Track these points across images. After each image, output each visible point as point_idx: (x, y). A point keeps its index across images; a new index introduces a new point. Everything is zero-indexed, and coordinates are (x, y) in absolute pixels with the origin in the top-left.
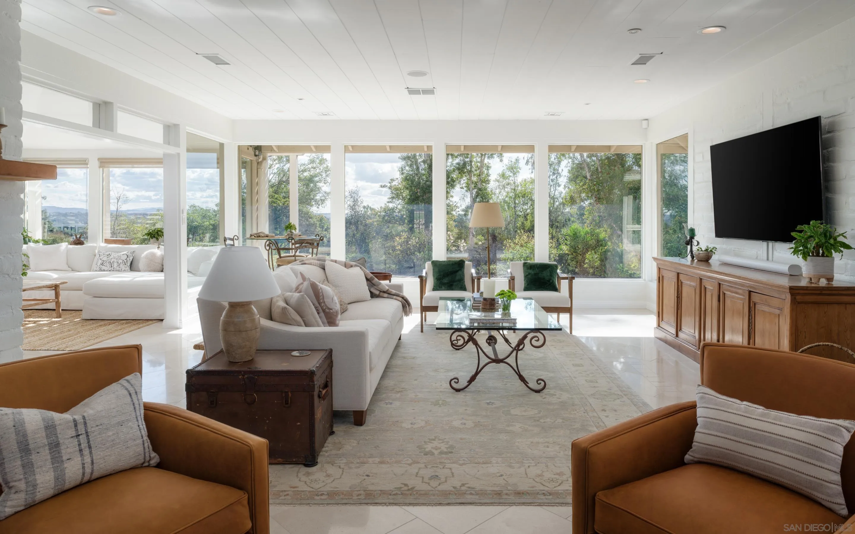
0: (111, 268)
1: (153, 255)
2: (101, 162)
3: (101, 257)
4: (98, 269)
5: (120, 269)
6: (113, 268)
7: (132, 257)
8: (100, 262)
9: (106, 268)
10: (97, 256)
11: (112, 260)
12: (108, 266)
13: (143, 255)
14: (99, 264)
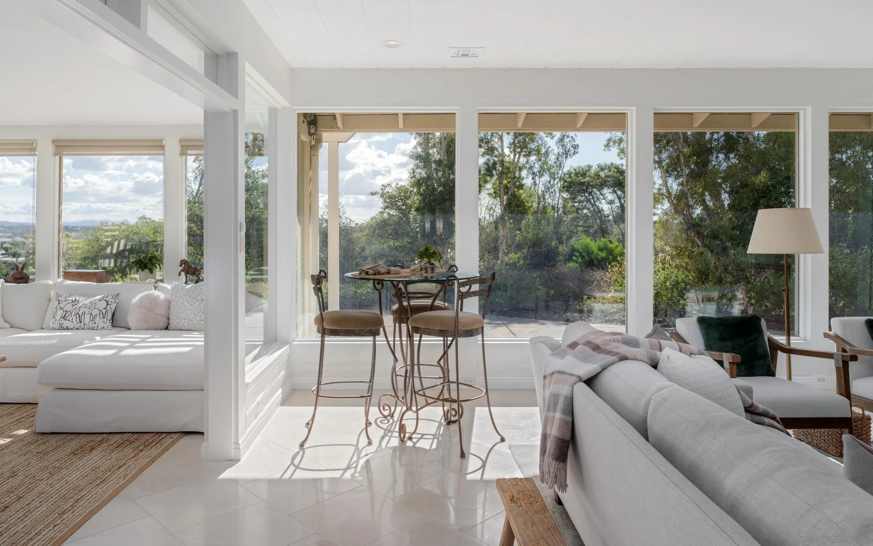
0: (79, 325)
1: (154, 300)
2: (57, 147)
3: (62, 305)
4: (56, 326)
5: (96, 326)
6: (82, 324)
7: (115, 305)
8: (60, 313)
9: (71, 325)
10: (54, 303)
11: (82, 310)
12: (74, 320)
13: (134, 301)
14: (58, 317)
